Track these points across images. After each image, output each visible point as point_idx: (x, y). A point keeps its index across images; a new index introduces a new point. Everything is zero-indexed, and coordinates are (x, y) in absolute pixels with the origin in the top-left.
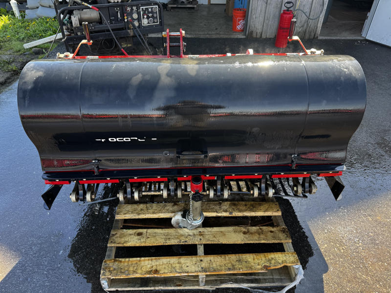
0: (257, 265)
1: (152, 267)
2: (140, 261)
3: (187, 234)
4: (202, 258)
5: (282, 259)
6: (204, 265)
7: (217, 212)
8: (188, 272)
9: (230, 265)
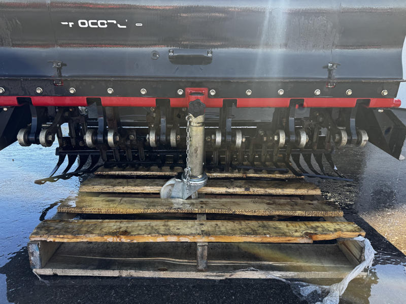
0: (293, 232)
1: (120, 228)
2: (102, 222)
3: (182, 203)
4: (204, 223)
5: (333, 227)
6: (205, 228)
7: (227, 188)
8: (178, 235)
9: (248, 229)
